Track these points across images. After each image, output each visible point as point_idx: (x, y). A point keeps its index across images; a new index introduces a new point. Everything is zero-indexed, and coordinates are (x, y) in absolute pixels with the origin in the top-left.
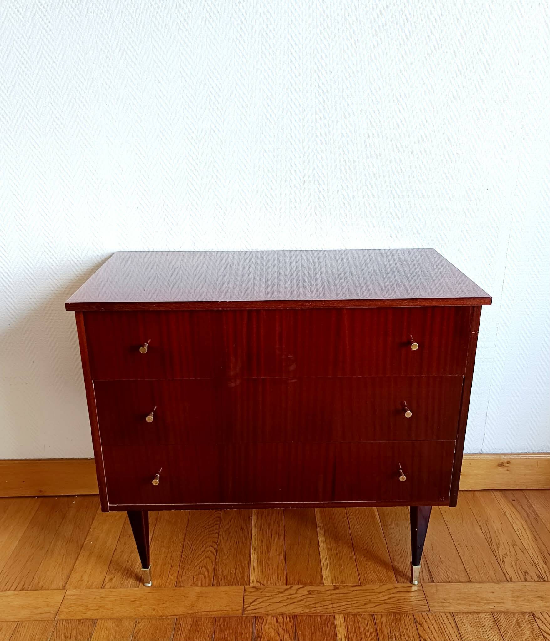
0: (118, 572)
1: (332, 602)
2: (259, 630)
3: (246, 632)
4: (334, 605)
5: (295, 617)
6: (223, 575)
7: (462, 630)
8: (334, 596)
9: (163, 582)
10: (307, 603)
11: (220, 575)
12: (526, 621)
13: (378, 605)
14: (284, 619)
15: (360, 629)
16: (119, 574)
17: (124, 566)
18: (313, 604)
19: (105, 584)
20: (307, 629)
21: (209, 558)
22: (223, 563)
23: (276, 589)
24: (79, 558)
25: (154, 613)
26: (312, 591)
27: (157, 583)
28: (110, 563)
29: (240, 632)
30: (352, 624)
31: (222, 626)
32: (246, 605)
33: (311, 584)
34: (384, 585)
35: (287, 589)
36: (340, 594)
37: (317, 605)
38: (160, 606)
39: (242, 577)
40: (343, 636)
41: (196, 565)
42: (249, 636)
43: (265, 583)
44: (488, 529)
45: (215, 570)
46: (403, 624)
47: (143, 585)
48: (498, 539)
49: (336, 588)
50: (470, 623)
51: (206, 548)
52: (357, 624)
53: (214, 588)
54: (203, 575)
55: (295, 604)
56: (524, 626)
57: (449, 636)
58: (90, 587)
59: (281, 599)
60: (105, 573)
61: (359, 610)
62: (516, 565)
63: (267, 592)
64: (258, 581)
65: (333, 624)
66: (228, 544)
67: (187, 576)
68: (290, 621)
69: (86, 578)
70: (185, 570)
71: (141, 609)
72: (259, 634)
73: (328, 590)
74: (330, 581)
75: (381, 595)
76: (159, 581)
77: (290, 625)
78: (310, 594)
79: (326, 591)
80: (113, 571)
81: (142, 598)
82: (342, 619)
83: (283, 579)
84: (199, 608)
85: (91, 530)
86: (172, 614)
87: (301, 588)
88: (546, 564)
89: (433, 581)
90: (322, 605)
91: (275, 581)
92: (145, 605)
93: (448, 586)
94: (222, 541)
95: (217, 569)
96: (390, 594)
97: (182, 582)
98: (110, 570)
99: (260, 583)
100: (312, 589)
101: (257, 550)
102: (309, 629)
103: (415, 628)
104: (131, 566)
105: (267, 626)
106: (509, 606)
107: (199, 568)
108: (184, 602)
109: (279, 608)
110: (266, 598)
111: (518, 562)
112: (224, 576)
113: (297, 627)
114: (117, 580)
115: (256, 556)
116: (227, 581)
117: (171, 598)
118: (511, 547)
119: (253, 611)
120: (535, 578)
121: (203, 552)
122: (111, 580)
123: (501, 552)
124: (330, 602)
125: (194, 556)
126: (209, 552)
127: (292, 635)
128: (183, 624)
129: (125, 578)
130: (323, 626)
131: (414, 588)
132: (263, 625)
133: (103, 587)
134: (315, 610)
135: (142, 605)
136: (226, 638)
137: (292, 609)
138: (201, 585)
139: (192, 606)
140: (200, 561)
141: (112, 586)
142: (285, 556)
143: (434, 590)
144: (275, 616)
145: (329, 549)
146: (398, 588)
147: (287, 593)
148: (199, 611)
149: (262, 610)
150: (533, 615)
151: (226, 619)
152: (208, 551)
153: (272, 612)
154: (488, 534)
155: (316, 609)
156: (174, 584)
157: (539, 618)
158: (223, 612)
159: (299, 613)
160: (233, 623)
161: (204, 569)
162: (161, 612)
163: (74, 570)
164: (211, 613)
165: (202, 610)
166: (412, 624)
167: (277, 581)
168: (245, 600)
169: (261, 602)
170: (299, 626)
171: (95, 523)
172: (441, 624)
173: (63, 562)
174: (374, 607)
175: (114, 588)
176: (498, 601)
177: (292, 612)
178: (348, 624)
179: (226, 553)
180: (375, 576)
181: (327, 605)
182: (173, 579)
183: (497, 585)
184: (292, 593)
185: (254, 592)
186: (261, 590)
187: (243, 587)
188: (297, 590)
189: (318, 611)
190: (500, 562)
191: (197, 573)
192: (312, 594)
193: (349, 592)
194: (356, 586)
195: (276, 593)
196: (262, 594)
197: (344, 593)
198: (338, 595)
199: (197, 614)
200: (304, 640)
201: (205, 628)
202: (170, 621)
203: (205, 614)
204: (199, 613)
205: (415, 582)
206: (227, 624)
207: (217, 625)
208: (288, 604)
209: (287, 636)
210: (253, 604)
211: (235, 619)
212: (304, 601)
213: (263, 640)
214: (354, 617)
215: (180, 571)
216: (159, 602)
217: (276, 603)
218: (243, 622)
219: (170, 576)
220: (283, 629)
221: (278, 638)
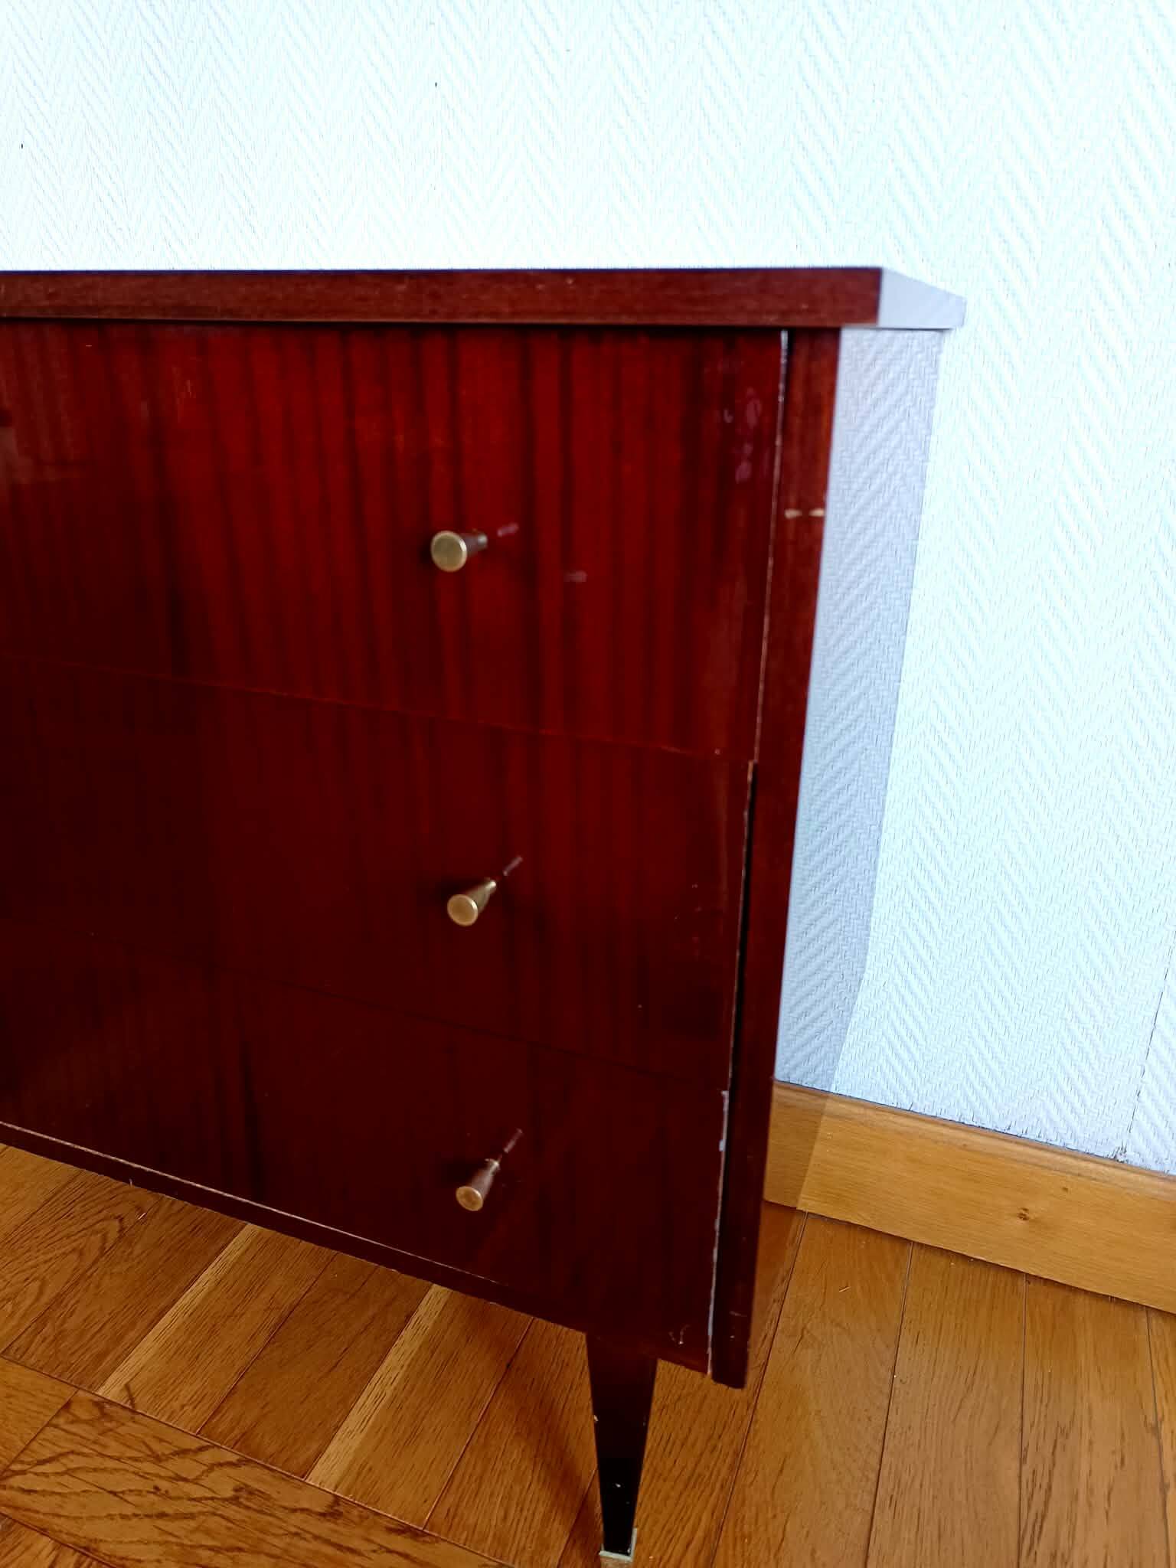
6: (61, 1326)
11: (52, 1325)
18: (211, 1549)
21: (81, 1255)
22: (98, 1287)
23: (155, 1437)
26: (251, 1493)
32: (21, 1462)
33: (269, 1461)
35: (183, 1452)
36: (328, 1542)
39: (101, 1356)
41: (29, 1264)
43: (143, 1402)
44: (1051, 1473)
45: (59, 1299)
48: (1072, 1535)
49: (332, 1511)
51: (103, 1219)
54: (15, 1305)
55: (160, 1523)
59: (134, 1484)
63: (117, 1437)
64: (132, 1385)
66: (165, 1225)
73: (303, 1510)
74: (336, 1476)
78: (234, 1500)
79: (294, 1510)
83: (206, 1407)
87: (229, 1464)
91: (176, 1405)
95: (63, 1301)
99: (131, 1396)
100: (255, 1485)
107: (26, 1280)
109: (99, 1518)
110: (95, 1462)
112: (61, 1333)
116: (49, 1355)
119: (19, 1494)
121: (82, 1230)
126: (100, 1235)
140: (49, 1256)
142: (283, 1321)
145: (431, 1345)
147: (174, 1465)
149: (46, 1504)
152: (97, 1232)
153: (65, 1524)
154: (1039, 1497)
161: (34, 1286)
167: (183, 1407)
168: (34, 1444)
169: (71, 1472)
177: (124, 1551)
179: (136, 1253)
180: (498, 1513)
184: (184, 1475)
185: (86, 1422)
186: (109, 1425)
187: (70, 1392)
188: (211, 1468)
192: (239, 1504)
193: (363, 1546)
194: (403, 1530)
195: (141, 1455)
196: (103, 1439)
197: (339, 1547)
198: (315, 1545)
208: (136, 1516)
210: (39, 1469)
212: (193, 1524)
217: (111, 1492)
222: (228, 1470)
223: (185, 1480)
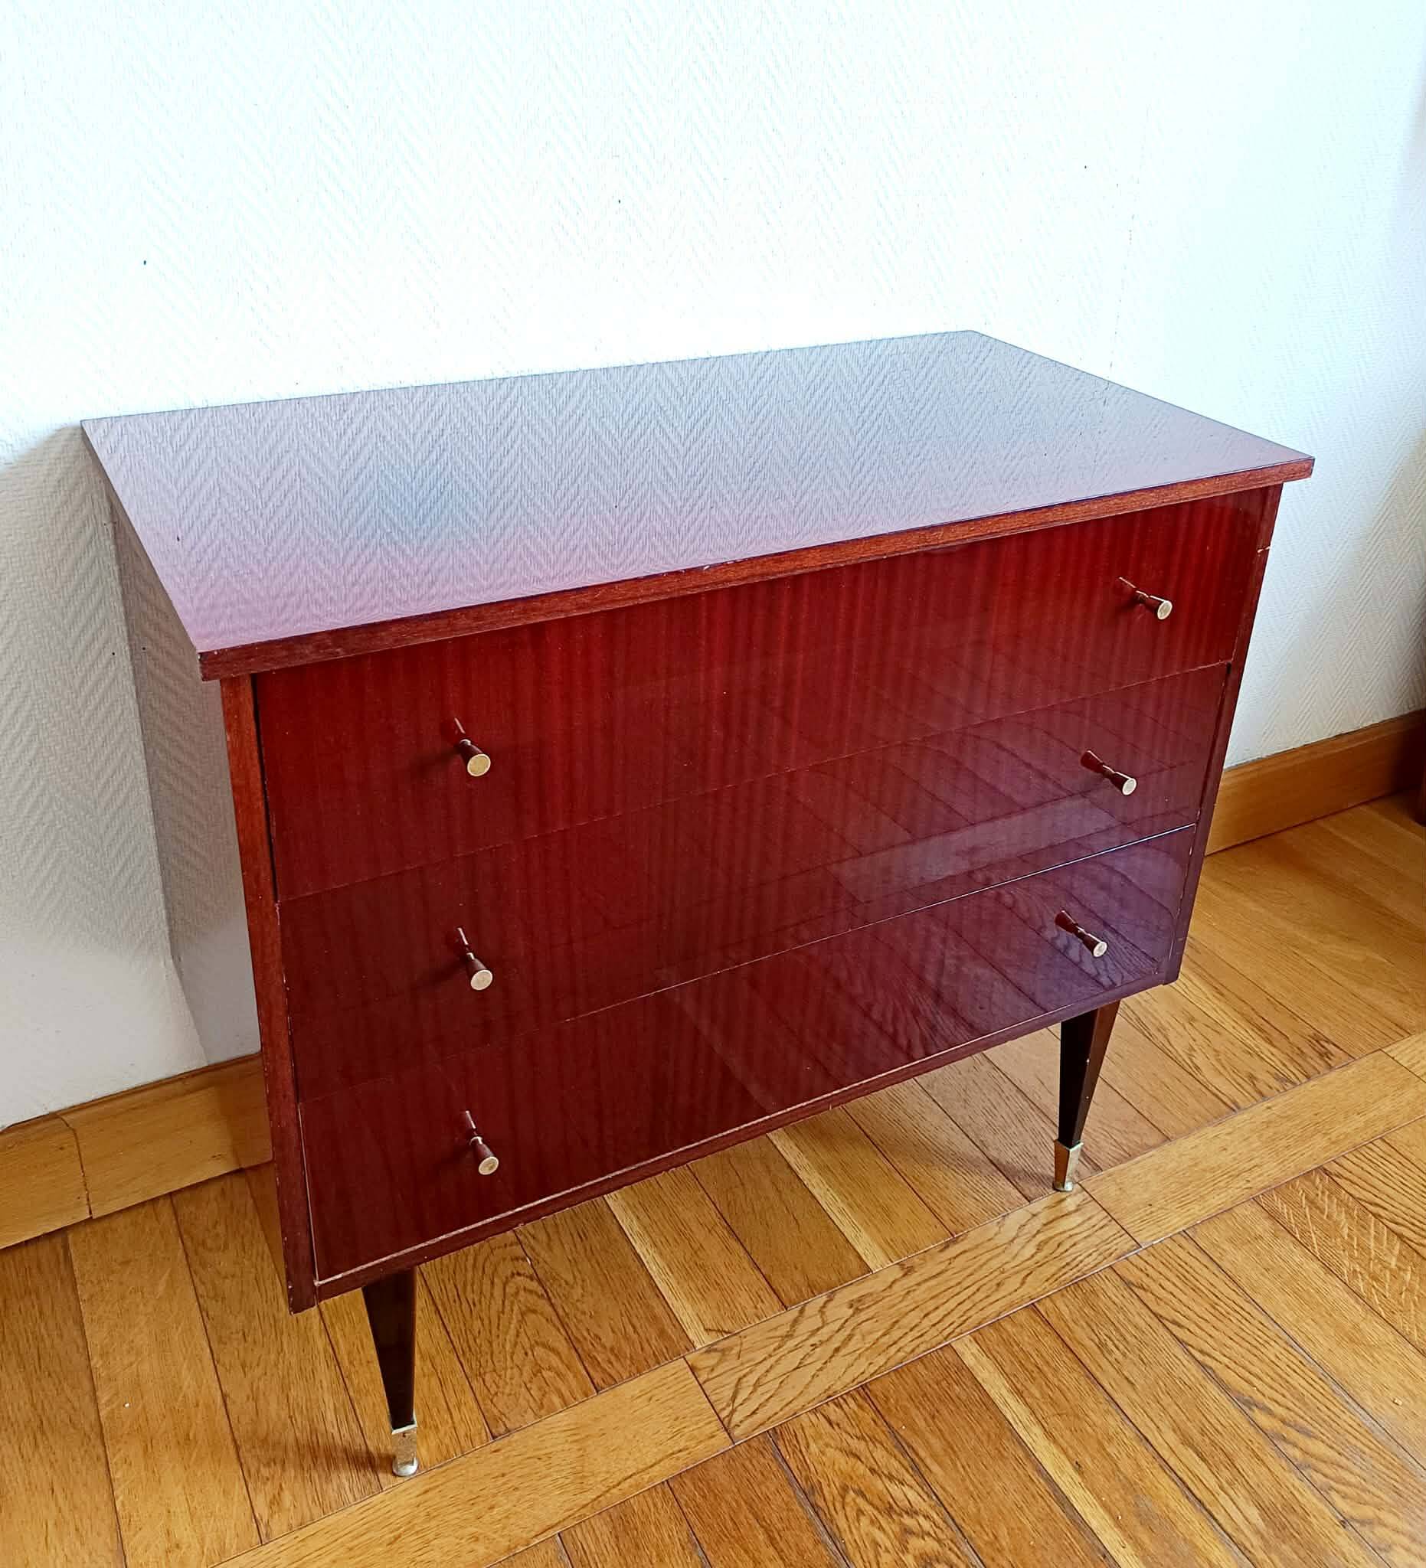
0: (283, 1469)
1: (922, 1311)
2: (802, 1466)
3: (773, 1489)
4: (934, 1317)
5: (864, 1391)
6: (605, 1347)
7: (1225, 1265)
8: (917, 1292)
9: (447, 1441)
10: (871, 1339)
11: (598, 1352)
12: (1323, 1192)
13: (1029, 1274)
14: (841, 1408)
15: (1028, 1355)
16: (291, 1472)
17: (291, 1440)
18: (884, 1335)
19: (267, 1525)
20: (914, 1412)
21: (534, 1312)
22: (584, 1313)
23: (769, 1331)
24: (117, 1475)
25: (481, 1549)
26: (859, 1300)
27: (428, 1450)
28: (237, 1448)
29: (758, 1497)
30: (1002, 1349)
31: (699, 1499)
32: (724, 1409)
33: (843, 1282)
34: (1004, 1217)
35: (795, 1321)
36: (926, 1281)
37: (896, 1334)
38: (487, 1518)
39: (662, 1334)
40: (1004, 1392)
41: (508, 1347)
42: (789, 1496)
43: (731, 1327)
45: (572, 1342)
46: (1110, 1303)
47: (390, 1476)
48: (1156, 1019)
49: (908, 1271)
50: (1231, 1241)
51: (505, 1285)
52: (1016, 1347)
53: (607, 1398)
54: (550, 1369)
55: (843, 1352)
56: (1325, 1202)
57: (1212, 1289)
59: (799, 1354)
60: (238, 1490)
61: (997, 1307)
62: (1225, 1068)
63: (751, 1350)
64: (709, 1326)
65: (962, 1368)
66: (557, 1250)
67: (507, 1391)
68: (860, 1406)
69: (183, 1531)
70: (487, 1377)
71: (436, 1555)
72: (807, 1479)
73: (893, 1282)
74: (882, 1257)
75: (1015, 1248)
76: (433, 1442)
77: (868, 1416)
78: (858, 1311)
79: (890, 1287)
80: (265, 1471)
81: (416, 1517)
82: (974, 1348)
83: (768, 1296)
84: (603, 1476)
85: (96, 1362)
86: (538, 1529)
87: (826, 1303)
88: (1271, 1043)
89: (1098, 1168)
90: (908, 1330)
91: (750, 1311)
92: (438, 1535)
93: (1133, 1167)
94: (538, 1248)
95: (576, 1338)
96: (1034, 1236)
97: (504, 1419)
98: (253, 1471)
99: (719, 1331)
100: (855, 1296)
101: (648, 1239)
102: (918, 1408)
103: (1137, 1303)
104: (314, 1431)
105: (813, 1448)
106: (1271, 1171)
107: (526, 1354)
108: (549, 1475)
109: (810, 1382)
110: (762, 1369)
111: (1222, 1057)
112: (612, 1350)
113: (887, 1418)
114: (296, 1492)
115: (657, 1256)
116: (628, 1362)
117: (501, 1480)
118: (1187, 1026)
119: (750, 1420)
120: (1276, 1084)
121: (503, 1302)
122: (275, 1502)
123: (1180, 1047)
124: (920, 1314)
125: (486, 1322)
126: (522, 1292)
127: (889, 1445)
128: (588, 1546)
129: (319, 1477)
130: (944, 1384)
131: (1070, 1204)
132: (803, 1450)
133: (263, 1539)
134: (899, 1351)
135: (428, 1542)
136: (734, 1533)
137: (844, 1373)
138: (566, 1404)
139: (580, 1477)
140: (512, 1332)
141: (294, 1522)
142: (730, 1230)
143: (1113, 1191)
144: (815, 1411)
145: (824, 1169)
146: (1039, 1213)
147: (804, 1328)
148: (610, 1482)
149: (774, 1406)
150: (1325, 1171)
151: (698, 1472)
152: (517, 1293)
153: (801, 1401)
155: (901, 1344)
156: (484, 1434)
157: (1339, 1176)
158: (678, 1459)
159: (866, 1375)
160: (724, 1479)
161: (539, 1351)
162: (503, 1536)
163: (122, 1522)
164: (646, 1477)
165: (619, 1477)
166: (1126, 1294)
167: (756, 1308)
168: (713, 1398)
169: (757, 1385)
170: (890, 1410)
171: (97, 1336)
172: (1180, 1269)
173: (65, 1509)
174: (1023, 1283)
175: (302, 1525)
176: (1247, 1166)
177: (847, 1379)
178: (994, 1353)
179: (570, 1279)
180: (970, 1201)
181: (916, 1326)
182: (469, 1417)
183: (1220, 1127)
184: (815, 1328)
185: (718, 1364)
186: (734, 1352)
187: (681, 1363)
188: (822, 1311)
189: (908, 1349)
190: (1193, 1071)
191: (527, 1370)
192: (861, 1310)
193: (943, 1267)
194: (947, 1246)
195: (777, 1344)
196: (744, 1359)
197: (933, 1277)
198: (924, 1287)
199: (608, 1495)
200: (928, 1445)
201: (657, 1528)
202: (547, 1553)
203: (630, 1487)
204: (614, 1491)
205: (1069, 1186)
206: (710, 1490)
207: (687, 1506)
208: (826, 1362)
209: (879, 1454)
210: (739, 1401)
211: (720, 1463)
212: (857, 1337)
213: (830, 1492)
214: (997, 1330)
215: (475, 1384)
216: (475, 1508)
217: (794, 1369)
218: (747, 1463)
219: (455, 1414)
220: (858, 1438)
221: (862, 1469)
222: (830, 1305)
223: (818, 1329)
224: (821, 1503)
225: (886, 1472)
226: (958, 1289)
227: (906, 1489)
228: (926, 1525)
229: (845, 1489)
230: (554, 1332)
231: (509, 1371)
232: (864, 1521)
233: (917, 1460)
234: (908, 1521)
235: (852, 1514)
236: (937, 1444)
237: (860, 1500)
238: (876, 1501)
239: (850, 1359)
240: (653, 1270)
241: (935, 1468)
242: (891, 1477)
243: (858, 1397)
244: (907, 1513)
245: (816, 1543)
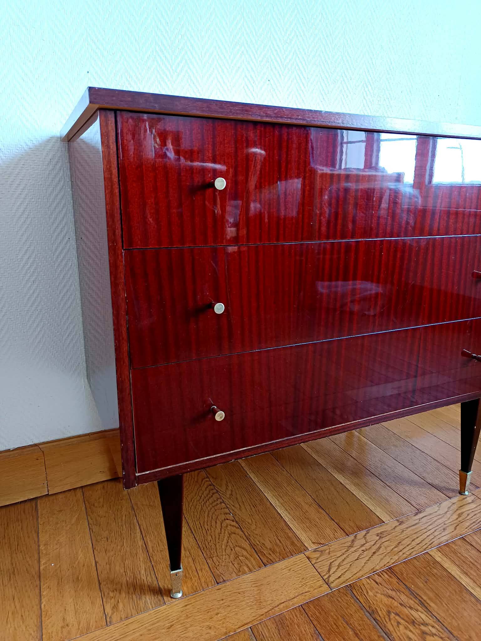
0: (120, 593)
2: (366, 601)
3: (353, 611)
4: (418, 541)
5: (391, 570)
6: (267, 548)
8: (407, 531)
9: (196, 584)
10: (389, 549)
11: (264, 550)
13: (457, 526)
14: (381, 576)
15: (466, 558)
16: (123, 595)
17: (124, 581)
18: (395, 547)
19: (110, 617)
20: (417, 580)
21: (234, 533)
22: (256, 534)
23: (342, 544)
24: (44, 593)
25: (212, 633)
26: (381, 533)
27: (187, 587)
28: (100, 584)
29: (347, 614)
30: (453, 555)
31: (318, 614)
32: (325, 575)
33: (372, 526)
34: (440, 504)
35: (353, 541)
36: (410, 527)
37: (401, 547)
38: (215, 618)
39: (293, 543)
40: (459, 573)
41: (223, 547)
42: (362, 615)
43: (323, 542)
45: (252, 545)
47: (169, 599)
49: (401, 523)
51: (221, 523)
52: (459, 554)
53: (269, 568)
54: (242, 556)
55: (377, 554)
58: (88, 630)
59: (357, 554)
60: (99, 601)
61: (445, 538)
63: (333, 551)
64: (314, 541)
65: (436, 562)
66: (244, 510)
67: (223, 564)
68: (390, 577)
69: (71, 618)
70: (214, 559)
71: (190, 634)
72: (370, 607)
74: (388, 517)
75: (448, 516)
77: (394, 580)
78: (381, 537)
79: (394, 528)
80: (111, 594)
81: (180, 617)
82: (440, 554)
83: (339, 530)
84: (270, 602)
85: (42, 547)
86: (240, 624)
87: (366, 534)
89: (477, 488)
90: (406, 546)
91: (332, 536)
92: (191, 625)
94: (236, 510)
95: (254, 544)
96: (455, 512)
97: (222, 576)
98: (106, 594)
99: (318, 543)
100: (379, 532)
101: (283, 508)
102: (418, 578)
104: (135, 578)
105: (370, 593)
107: (232, 550)
108: (244, 601)
109: (364, 565)
110: (341, 559)
112: (270, 549)
113: (404, 582)
114: (125, 604)
115: (287, 514)
116: (278, 554)
117: (222, 602)
119: (338, 580)
121: (221, 529)
122: (115, 607)
124: (411, 539)
125: (214, 537)
126: (229, 526)
127: (407, 593)
128: (265, 634)
129: (136, 597)
130: (428, 568)
131: (469, 500)
132: (365, 594)
133: (108, 624)
134: (404, 554)
135: (187, 628)
136: (337, 630)
137: (379, 562)
138: (251, 571)
139: (259, 602)
140: (225, 541)
141: (123, 617)
142: (319, 505)
144: (368, 577)
146: (456, 503)
147: (358, 543)
148: (273, 605)
149: (348, 575)
151: (316, 602)
152: (227, 526)
153: (361, 573)
155: (404, 551)
156: (213, 581)
158: (305, 596)
159: (390, 563)
160: (329, 606)
161: (237, 548)
162: (223, 627)
163: (43, 613)
164: (291, 603)
165: (277, 603)
167: (334, 535)
168: (319, 570)
169: (339, 566)
170: (404, 579)
171: (43, 538)
173: (18, 607)
174: (455, 529)
175: (127, 618)
177: (382, 564)
178: (449, 556)
179: (250, 521)
180: (423, 498)
181: (409, 544)
182: (205, 574)
184: (362, 543)
185: (320, 556)
187: (302, 555)
188: (364, 537)
189: (408, 553)
191: (232, 556)
192: (383, 537)
193: (417, 522)
194: (416, 514)
195: (346, 549)
196: (332, 554)
197: (414, 525)
198: (409, 529)
199: (273, 610)
200: (425, 594)
201: (298, 626)
202: (245, 636)
203: (284, 607)
204: (276, 609)
205: (466, 493)
206: (323, 610)
207: (312, 616)
208: (370, 558)
209: (403, 597)
210: (331, 572)
211: (326, 599)
212: (383, 548)
213: (382, 613)
214: (448, 547)
215: (208, 561)
216: (209, 614)
217: (356, 560)
218: (340, 599)
219: (200, 572)
220: (392, 590)
221: (396, 604)
222: (368, 535)
223: (364, 544)
224: (378, 618)
225: (408, 606)
226: (425, 530)
227: (419, 613)
228: (434, 631)
229: (389, 612)
230: (244, 541)
231: (224, 556)
232: (401, 627)
233: (422, 601)
234: (423, 627)
235: (395, 624)
236: (431, 595)
237: (397, 617)
238: (406, 618)
239: (382, 556)
240: (287, 520)
241: (432, 604)
242: (411, 608)
243: (388, 572)
244: (422, 624)
245: (379, 637)
